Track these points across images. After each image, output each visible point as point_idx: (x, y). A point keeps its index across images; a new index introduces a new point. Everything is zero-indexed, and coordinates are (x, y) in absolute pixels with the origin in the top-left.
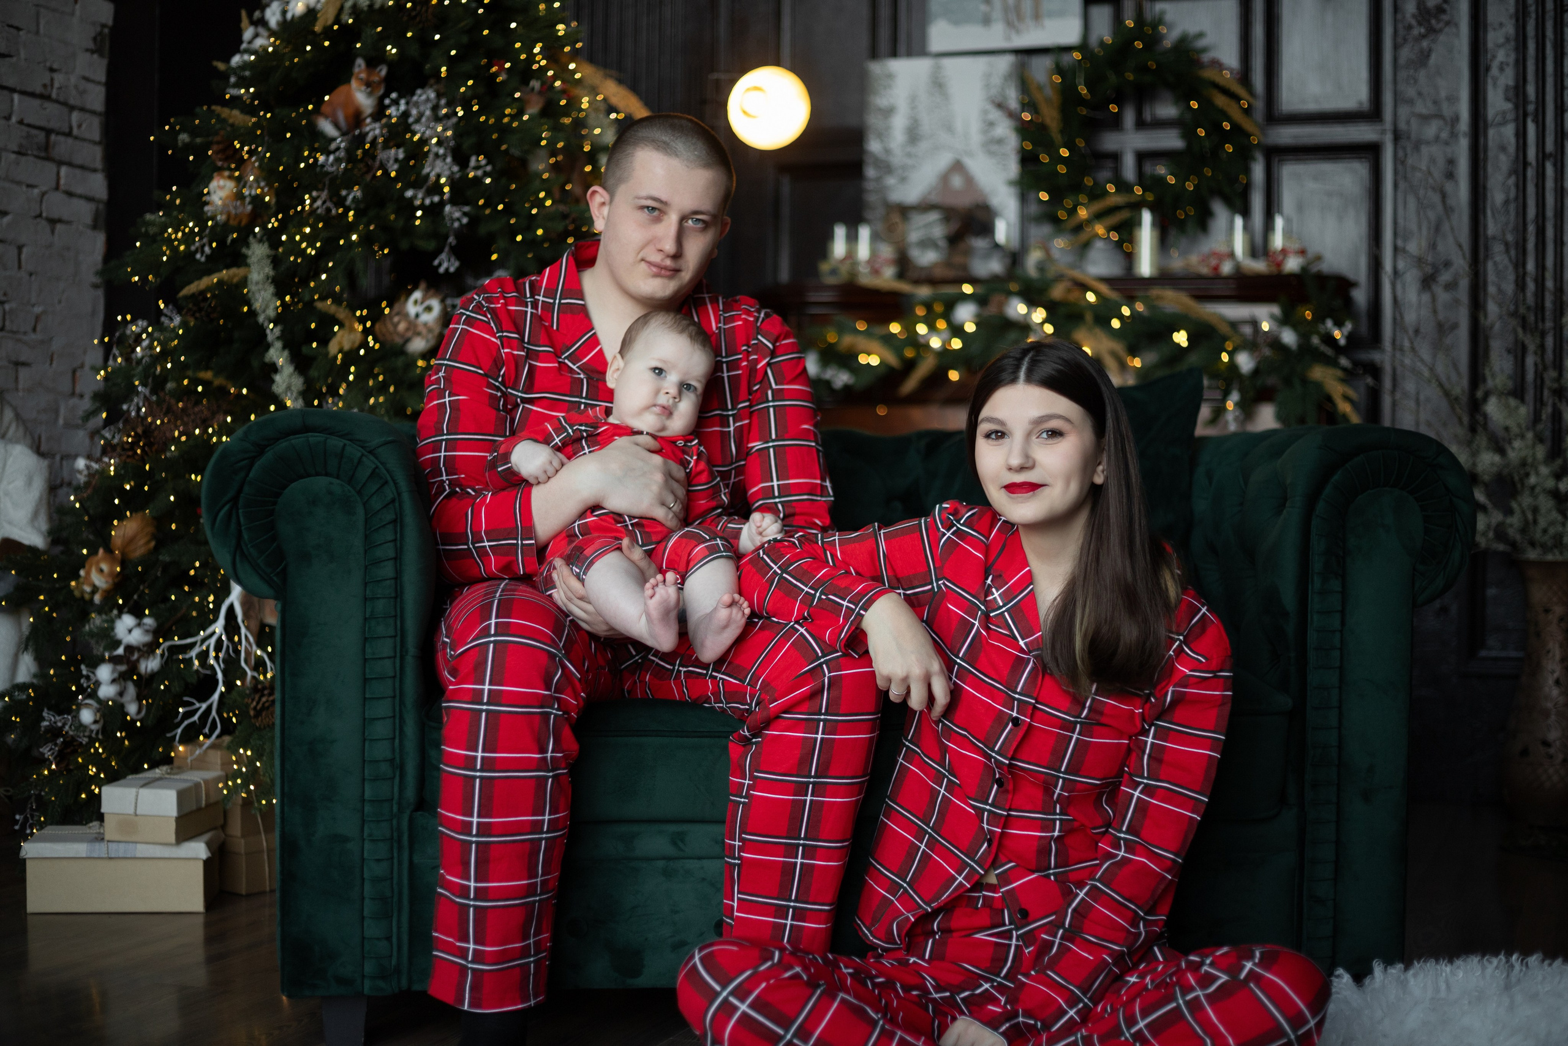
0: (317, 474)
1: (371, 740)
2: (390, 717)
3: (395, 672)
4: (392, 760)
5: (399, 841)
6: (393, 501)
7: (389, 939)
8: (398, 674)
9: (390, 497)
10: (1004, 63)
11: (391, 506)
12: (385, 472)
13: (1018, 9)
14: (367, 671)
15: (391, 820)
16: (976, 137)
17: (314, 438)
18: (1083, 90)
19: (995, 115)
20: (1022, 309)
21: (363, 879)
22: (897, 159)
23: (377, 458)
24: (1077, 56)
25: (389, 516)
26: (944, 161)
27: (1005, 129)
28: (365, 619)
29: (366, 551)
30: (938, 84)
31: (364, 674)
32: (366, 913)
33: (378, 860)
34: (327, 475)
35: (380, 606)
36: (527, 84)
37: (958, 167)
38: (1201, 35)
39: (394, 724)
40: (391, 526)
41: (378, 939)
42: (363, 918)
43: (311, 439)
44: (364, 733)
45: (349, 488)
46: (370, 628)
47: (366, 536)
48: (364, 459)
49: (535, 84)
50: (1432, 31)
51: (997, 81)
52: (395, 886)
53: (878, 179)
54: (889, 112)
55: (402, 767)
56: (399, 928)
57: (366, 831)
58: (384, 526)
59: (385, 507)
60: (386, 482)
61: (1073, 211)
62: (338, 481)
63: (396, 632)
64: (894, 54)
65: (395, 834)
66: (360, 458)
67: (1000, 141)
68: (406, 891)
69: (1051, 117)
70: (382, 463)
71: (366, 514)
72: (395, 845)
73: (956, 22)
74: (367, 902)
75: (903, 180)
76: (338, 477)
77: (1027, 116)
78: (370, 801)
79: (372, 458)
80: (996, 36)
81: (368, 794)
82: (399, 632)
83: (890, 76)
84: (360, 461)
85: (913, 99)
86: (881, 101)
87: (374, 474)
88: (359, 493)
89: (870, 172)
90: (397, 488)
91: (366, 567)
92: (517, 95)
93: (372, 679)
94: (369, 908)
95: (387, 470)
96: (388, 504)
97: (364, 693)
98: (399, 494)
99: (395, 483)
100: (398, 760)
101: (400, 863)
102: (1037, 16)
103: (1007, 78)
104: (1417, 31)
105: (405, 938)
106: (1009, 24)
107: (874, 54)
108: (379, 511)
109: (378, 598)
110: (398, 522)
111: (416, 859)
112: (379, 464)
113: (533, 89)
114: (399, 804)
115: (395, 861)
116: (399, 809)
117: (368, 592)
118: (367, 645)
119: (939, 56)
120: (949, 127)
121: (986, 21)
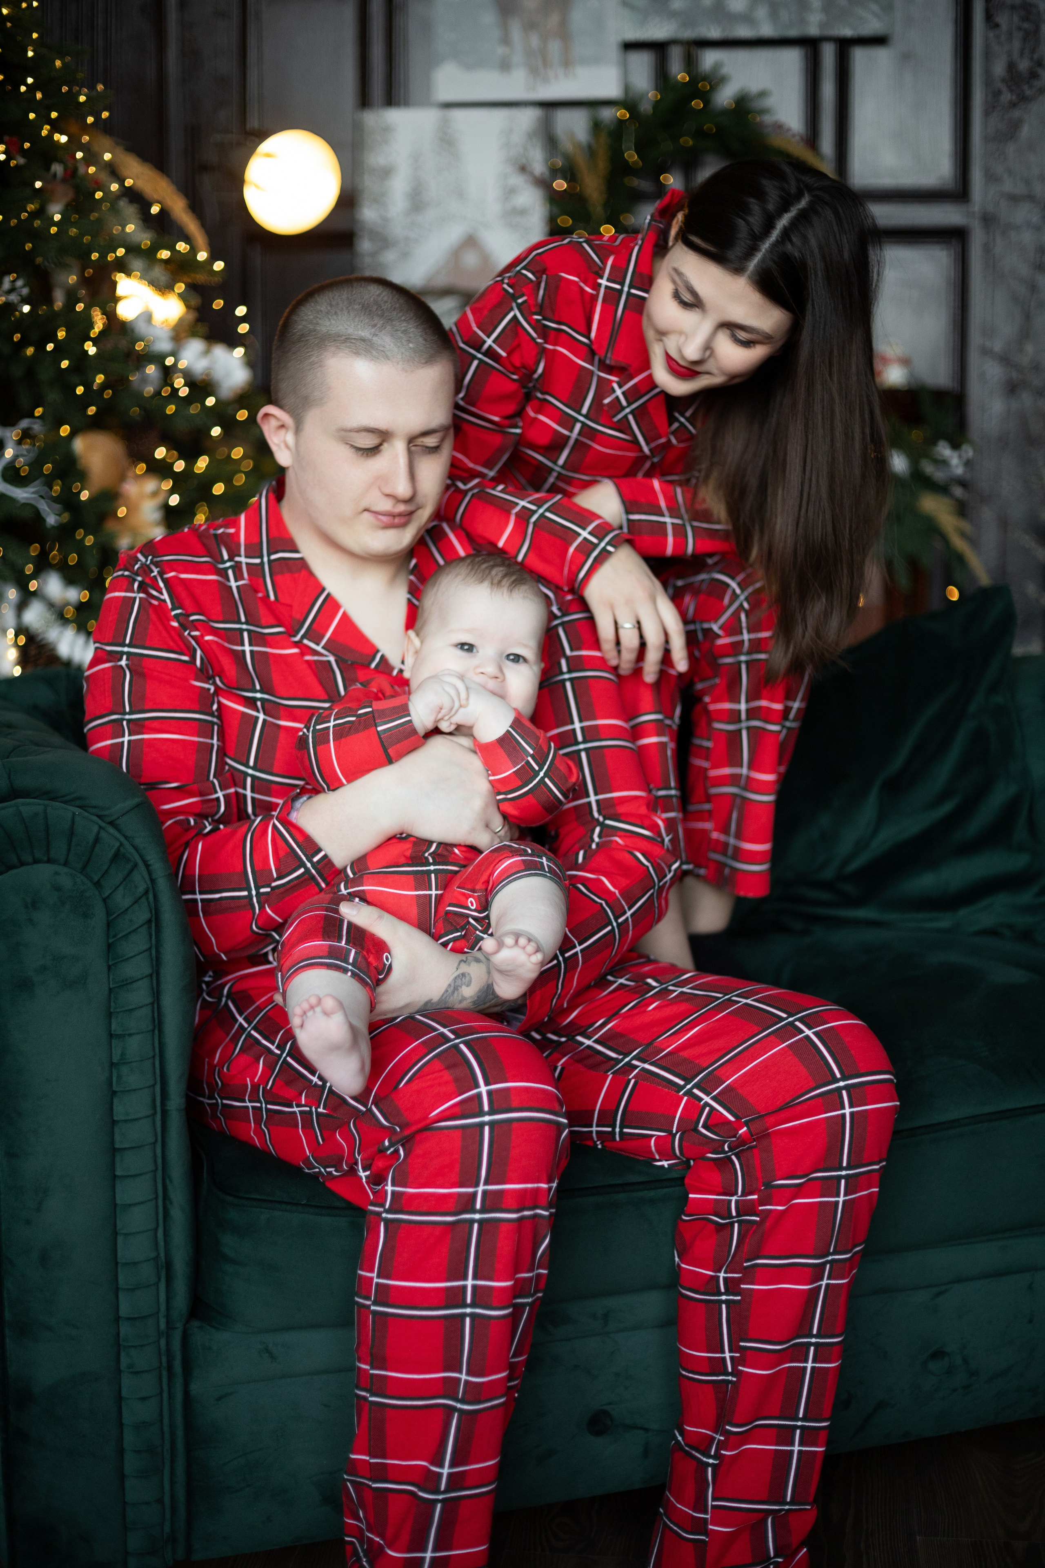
0: (36, 861)
1: (126, 1235)
2: (151, 1200)
3: (156, 1135)
4: (156, 1259)
5: (170, 1368)
6: (146, 892)
7: (160, 1501)
8: (159, 1138)
9: (141, 889)
10: (528, 118)
11: (144, 900)
12: (132, 850)
13: (543, 55)
14: (117, 1138)
15: (158, 1341)
16: (493, 207)
17: (29, 807)
18: (632, 156)
19: (518, 180)
21: (121, 1425)
22: (397, 229)
23: (119, 831)
24: (622, 113)
25: (142, 915)
26: (454, 234)
27: (530, 197)
28: (112, 1065)
29: (109, 967)
30: (447, 141)
31: (113, 1142)
32: (128, 1469)
33: (143, 1399)
34: (49, 861)
35: (136, 1046)
36: (48, 169)
37: (470, 242)
38: (763, 94)
39: (157, 1207)
40: (144, 930)
41: (147, 1503)
42: (122, 1477)
43: (21, 808)
44: (115, 1225)
45: (82, 877)
46: (119, 1077)
47: (109, 946)
48: (103, 834)
49: (57, 169)
50: (1023, 99)
51: (519, 139)
52: (166, 1429)
53: (374, 255)
54: (386, 173)
55: (169, 1266)
56: (172, 1482)
57: (124, 1361)
58: (135, 930)
59: (136, 902)
60: (136, 865)
62: (66, 870)
63: (155, 1079)
64: (391, 100)
65: (164, 1359)
66: (98, 833)
67: (523, 212)
68: (180, 1433)
69: (594, 187)
70: (126, 837)
71: (108, 914)
72: (165, 1373)
73: (470, 67)
74: (128, 1457)
75: (405, 255)
76: (66, 864)
77: (560, 185)
78: (129, 1319)
79: (112, 830)
80: (517, 85)
81: (124, 1309)
82: (158, 1079)
83: (387, 129)
84: (97, 840)
85: (416, 158)
86: (377, 160)
87: (118, 857)
88: (98, 885)
89: (365, 245)
90: (150, 873)
91: (110, 990)
92: (38, 184)
93: (125, 1149)
94: (131, 1464)
95: (136, 848)
96: (140, 898)
97: (114, 1170)
98: (153, 881)
99: (147, 866)
100: (162, 1255)
101: (171, 1397)
102: (567, 63)
103: (531, 136)
104: (1007, 97)
105: (181, 1493)
106: (532, 69)
107: (364, 101)
108: (127, 909)
109: (130, 1035)
110: (155, 922)
111: (194, 1388)
112: (122, 839)
113: (55, 175)
114: (168, 1317)
115: (165, 1395)
116: (168, 1322)
117: (114, 1026)
118: (116, 1101)
119: (449, 105)
120: (460, 193)
121: (505, 66)
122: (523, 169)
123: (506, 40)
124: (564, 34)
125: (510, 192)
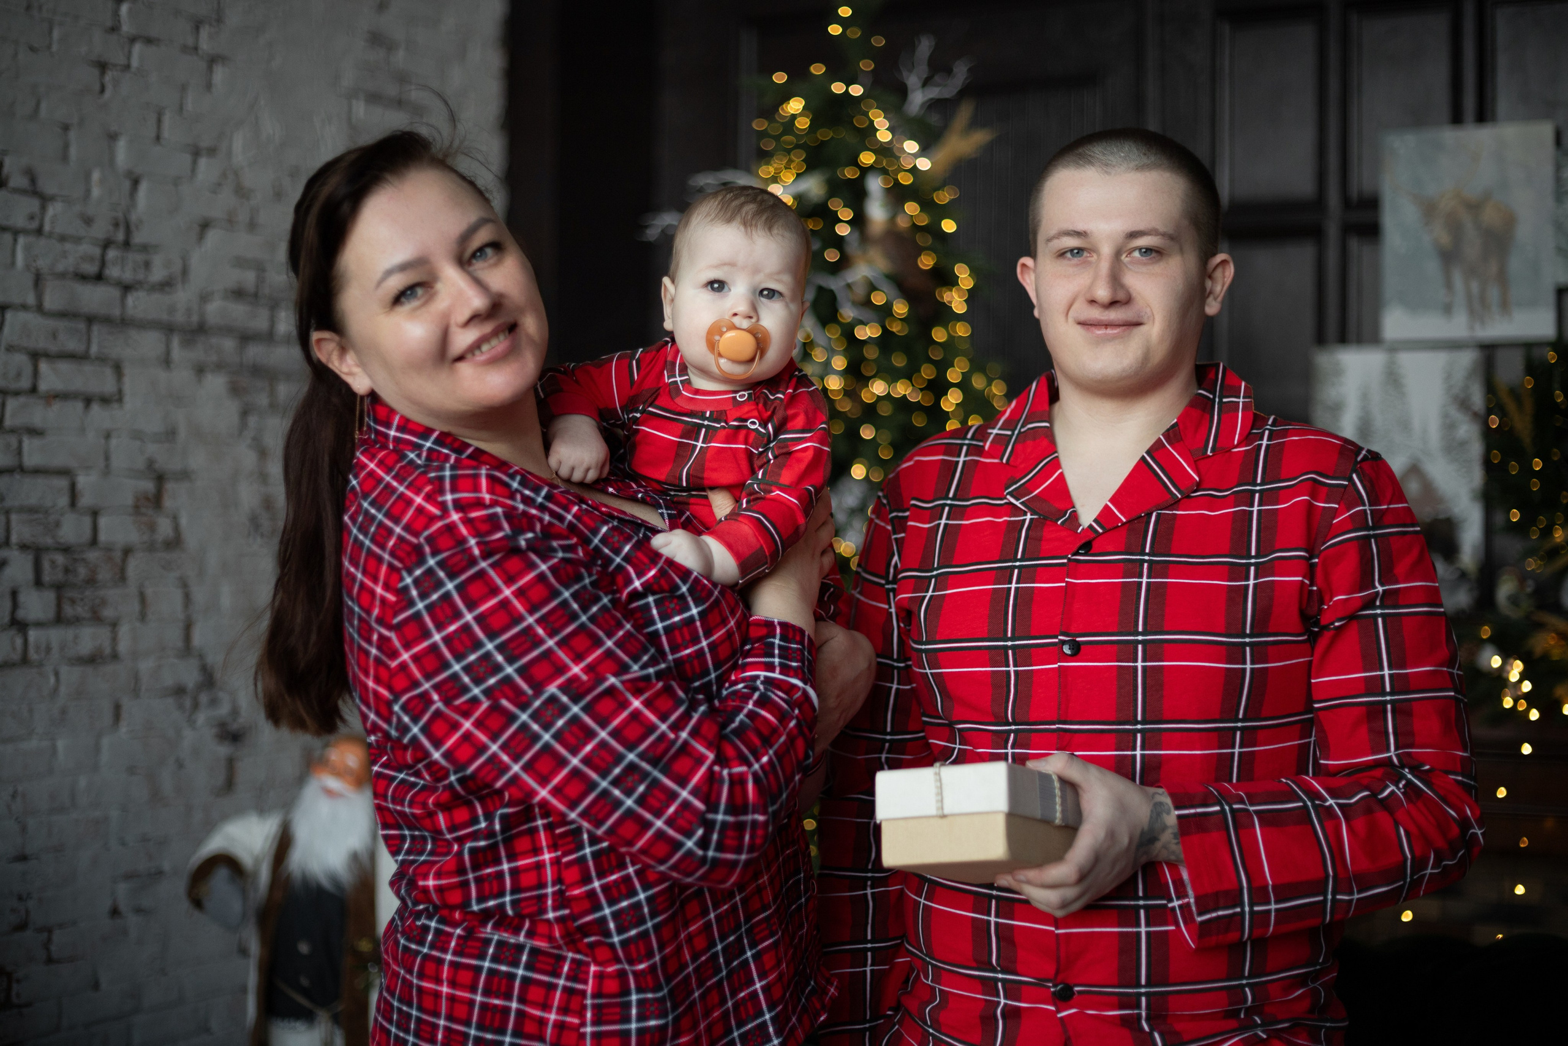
10: (1467, 359)
13: (1483, 300)
16: (1435, 439)
18: (1559, 397)
19: (1458, 415)
20: (1496, 662)
24: (1552, 355)
26: (1399, 462)
27: (1468, 431)
30: (1393, 379)
37: (1414, 469)
51: (1459, 375)
54: (1339, 406)
61: (1547, 532)
64: (1343, 339)
67: (1463, 444)
69: (1523, 425)
73: (1415, 311)
77: (1494, 421)
80: (1458, 327)
83: (1339, 369)
85: (1365, 394)
86: (1329, 393)
102: (1505, 306)
103: (1471, 372)
106: (1472, 312)
107: (1321, 340)
119: (1395, 347)
120: (1405, 425)
121: (1447, 309)
122: (1463, 404)
123: (1449, 285)
124: (1503, 279)
125: (1449, 427)
